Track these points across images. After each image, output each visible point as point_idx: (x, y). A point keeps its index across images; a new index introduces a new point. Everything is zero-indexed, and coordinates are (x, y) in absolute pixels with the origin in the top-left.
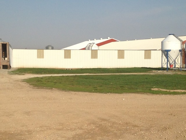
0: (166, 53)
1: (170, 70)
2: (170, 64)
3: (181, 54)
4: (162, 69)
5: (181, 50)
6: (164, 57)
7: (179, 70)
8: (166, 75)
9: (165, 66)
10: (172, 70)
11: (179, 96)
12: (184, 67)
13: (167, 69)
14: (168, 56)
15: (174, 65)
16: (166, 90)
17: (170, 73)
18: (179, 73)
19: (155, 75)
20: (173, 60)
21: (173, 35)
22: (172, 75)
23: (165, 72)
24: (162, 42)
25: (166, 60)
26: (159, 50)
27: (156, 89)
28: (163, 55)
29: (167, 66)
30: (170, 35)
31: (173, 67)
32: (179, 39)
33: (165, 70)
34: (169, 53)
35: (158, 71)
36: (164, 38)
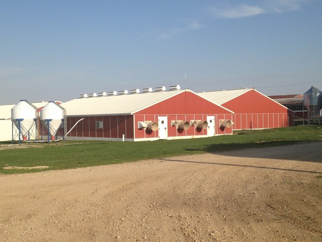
0: (17, 123)
1: (23, 143)
2: (23, 136)
3: (36, 123)
4: (13, 142)
5: (36, 119)
6: (15, 128)
7: (34, 142)
8: (19, 149)
9: (17, 139)
10: (25, 143)
11: (39, 173)
12: (40, 139)
13: (20, 142)
14: (20, 127)
15: (28, 137)
16: (22, 168)
17: (23, 146)
18: (35, 146)
19: (5, 150)
20: (26, 131)
21: (25, 101)
22: (27, 149)
23: (17, 146)
24: (12, 110)
25: (18, 131)
26: (8, 119)
27: (10, 168)
28: (14, 126)
29: (20, 139)
30: (21, 101)
31: (27, 139)
32: (33, 106)
33: (16, 143)
34: (21, 122)
35: (9, 145)
36: (14, 105)
